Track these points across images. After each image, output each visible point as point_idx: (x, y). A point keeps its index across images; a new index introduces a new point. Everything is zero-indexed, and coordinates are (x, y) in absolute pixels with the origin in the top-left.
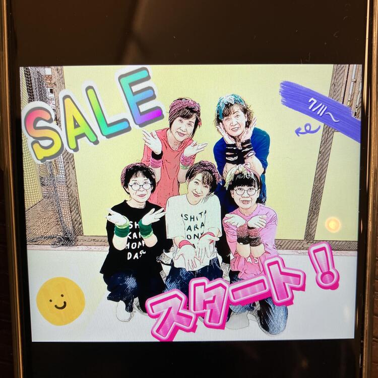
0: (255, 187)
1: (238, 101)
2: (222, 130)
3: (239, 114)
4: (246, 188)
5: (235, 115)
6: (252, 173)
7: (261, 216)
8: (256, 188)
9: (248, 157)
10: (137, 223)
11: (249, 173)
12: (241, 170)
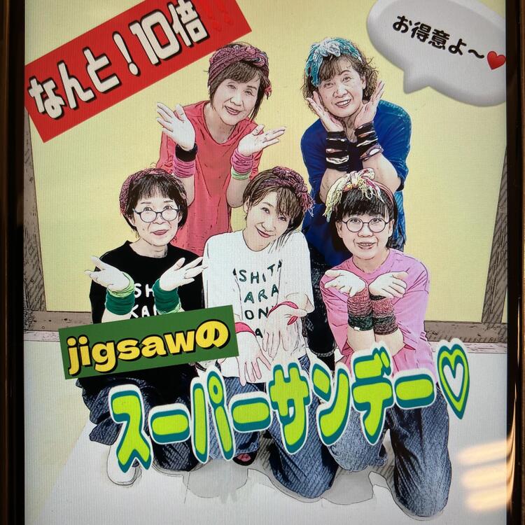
0: (383, 215)
1: (348, 51)
2: (316, 105)
3: (350, 74)
4: (366, 218)
5: (343, 76)
6: (377, 188)
7: (396, 274)
8: (387, 220)
9: (369, 156)
10: (150, 287)
11: (371, 188)
12: (355, 182)
